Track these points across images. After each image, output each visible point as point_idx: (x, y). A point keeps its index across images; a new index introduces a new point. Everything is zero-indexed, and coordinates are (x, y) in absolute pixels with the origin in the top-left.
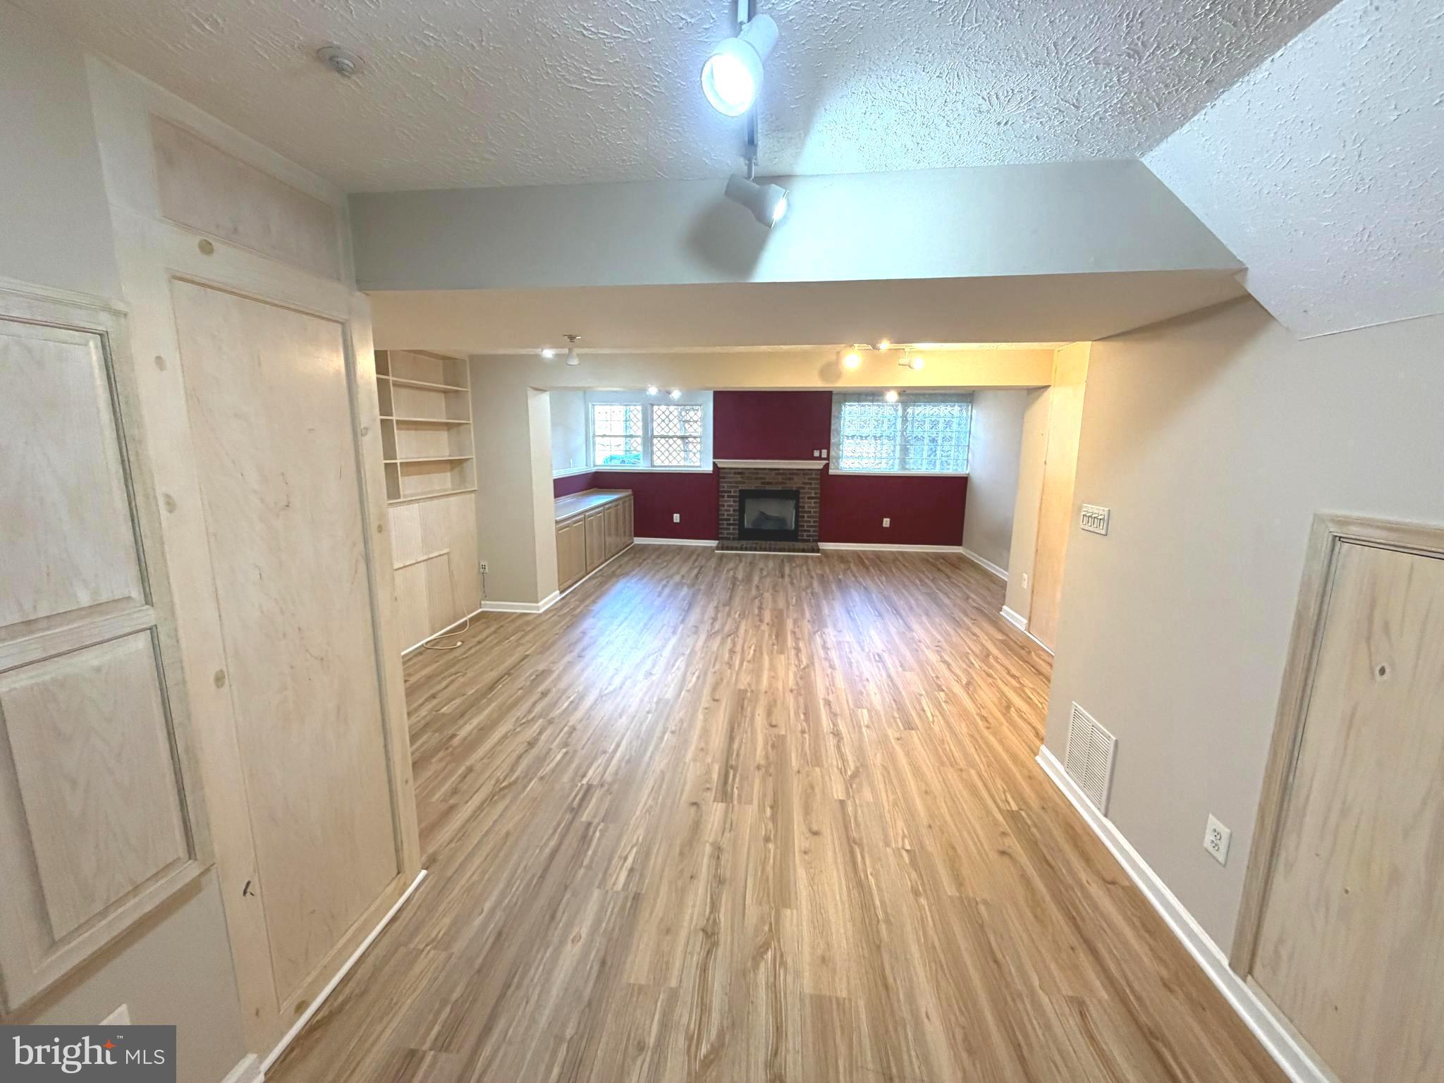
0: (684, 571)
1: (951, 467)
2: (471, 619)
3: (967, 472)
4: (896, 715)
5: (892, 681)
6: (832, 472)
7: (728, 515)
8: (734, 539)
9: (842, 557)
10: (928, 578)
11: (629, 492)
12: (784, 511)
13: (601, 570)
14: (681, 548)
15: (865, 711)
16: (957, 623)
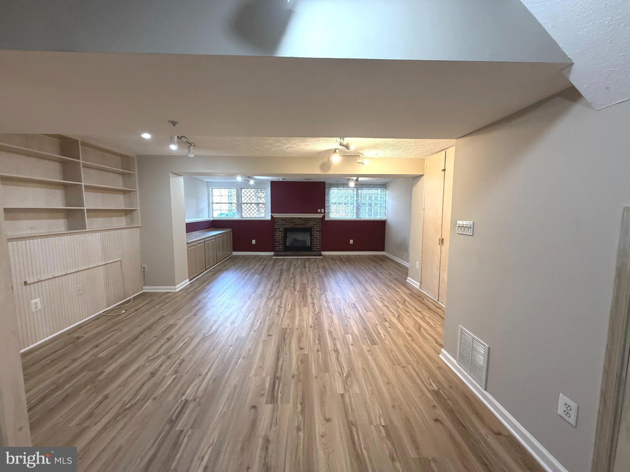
0: (256, 267)
1: (378, 216)
3: (385, 218)
4: (366, 337)
5: (362, 317)
6: (326, 219)
7: (278, 240)
8: (282, 251)
9: (333, 258)
10: (372, 266)
11: (230, 230)
12: (305, 238)
13: (213, 268)
14: (256, 256)
15: (350, 336)
16: (388, 286)
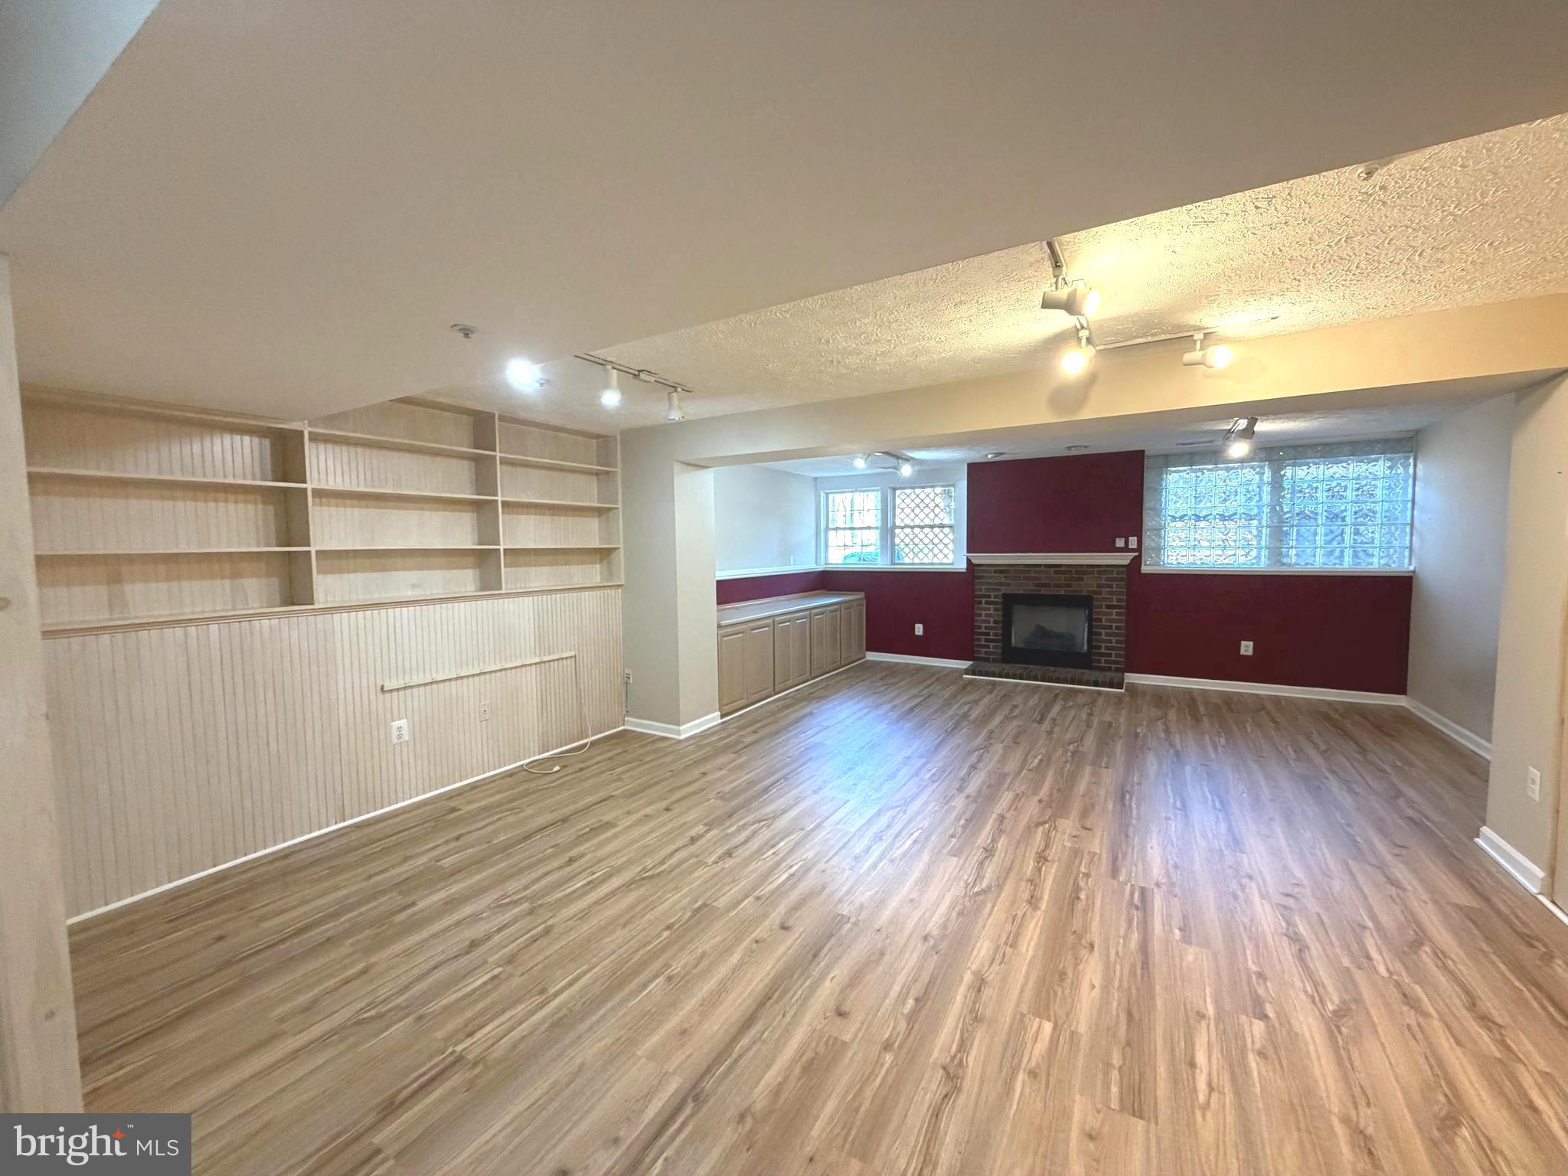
1: (1375, 560)
2: (593, 743)
3: (1411, 568)
4: (1116, 1061)
5: (1146, 964)
6: (1145, 569)
7: (986, 628)
10: (1316, 746)
11: (860, 595)
12: (1071, 625)
14: (923, 668)
15: (1048, 1027)
16: (1357, 850)
